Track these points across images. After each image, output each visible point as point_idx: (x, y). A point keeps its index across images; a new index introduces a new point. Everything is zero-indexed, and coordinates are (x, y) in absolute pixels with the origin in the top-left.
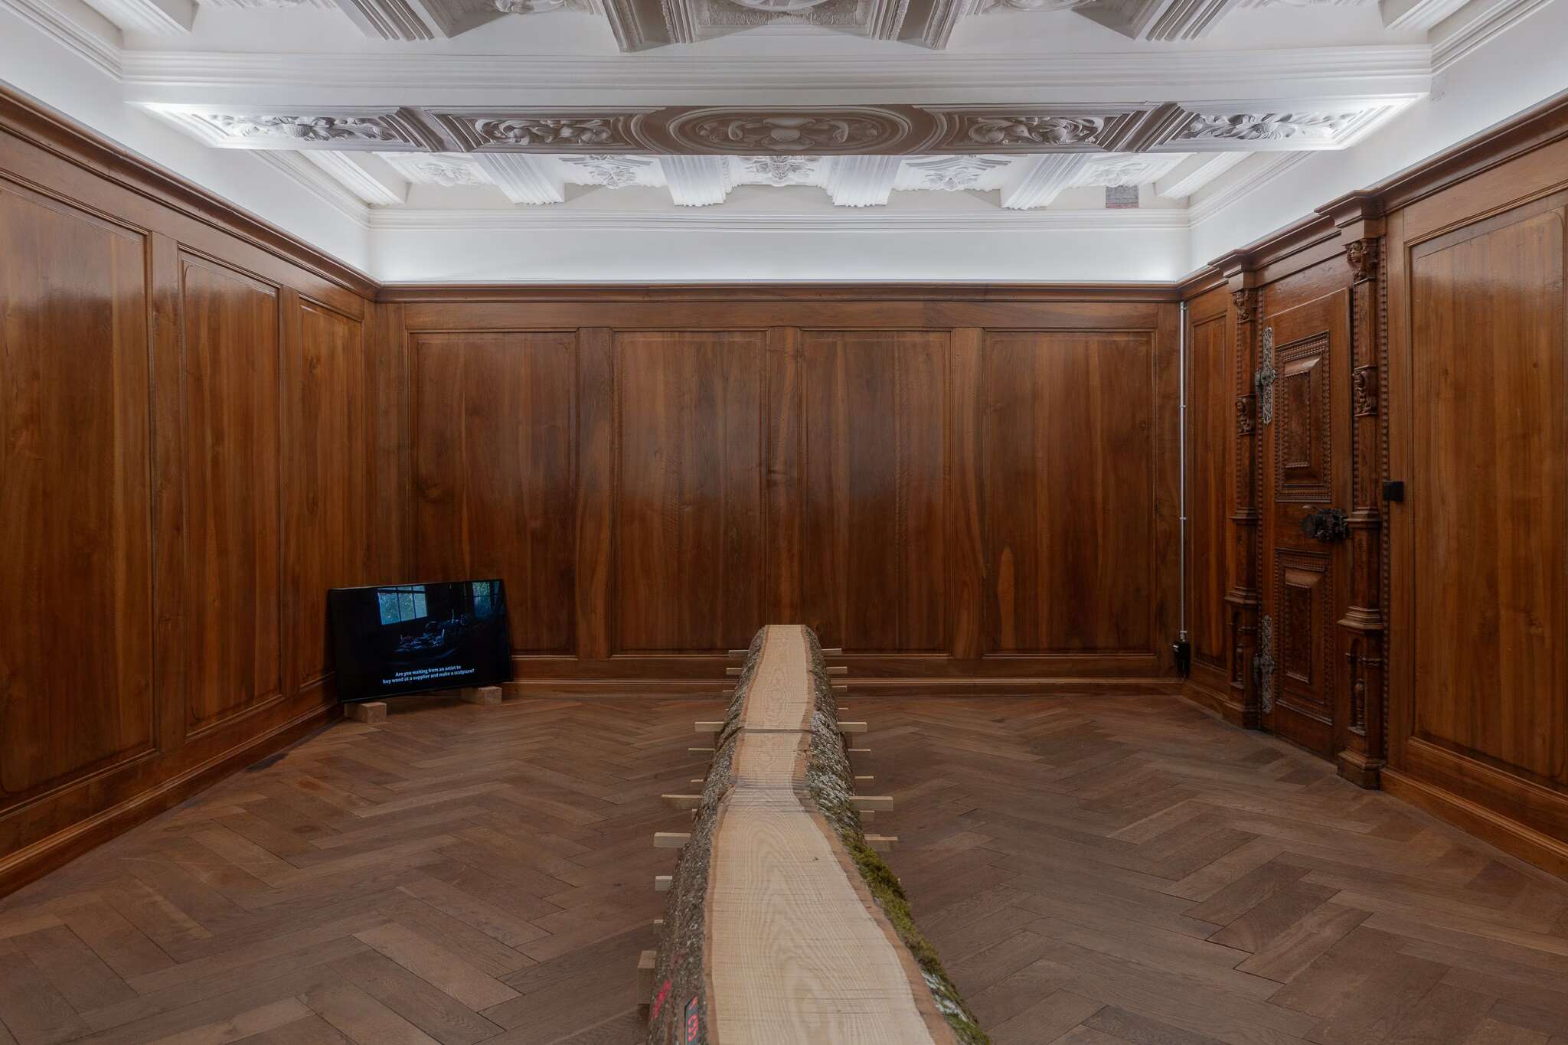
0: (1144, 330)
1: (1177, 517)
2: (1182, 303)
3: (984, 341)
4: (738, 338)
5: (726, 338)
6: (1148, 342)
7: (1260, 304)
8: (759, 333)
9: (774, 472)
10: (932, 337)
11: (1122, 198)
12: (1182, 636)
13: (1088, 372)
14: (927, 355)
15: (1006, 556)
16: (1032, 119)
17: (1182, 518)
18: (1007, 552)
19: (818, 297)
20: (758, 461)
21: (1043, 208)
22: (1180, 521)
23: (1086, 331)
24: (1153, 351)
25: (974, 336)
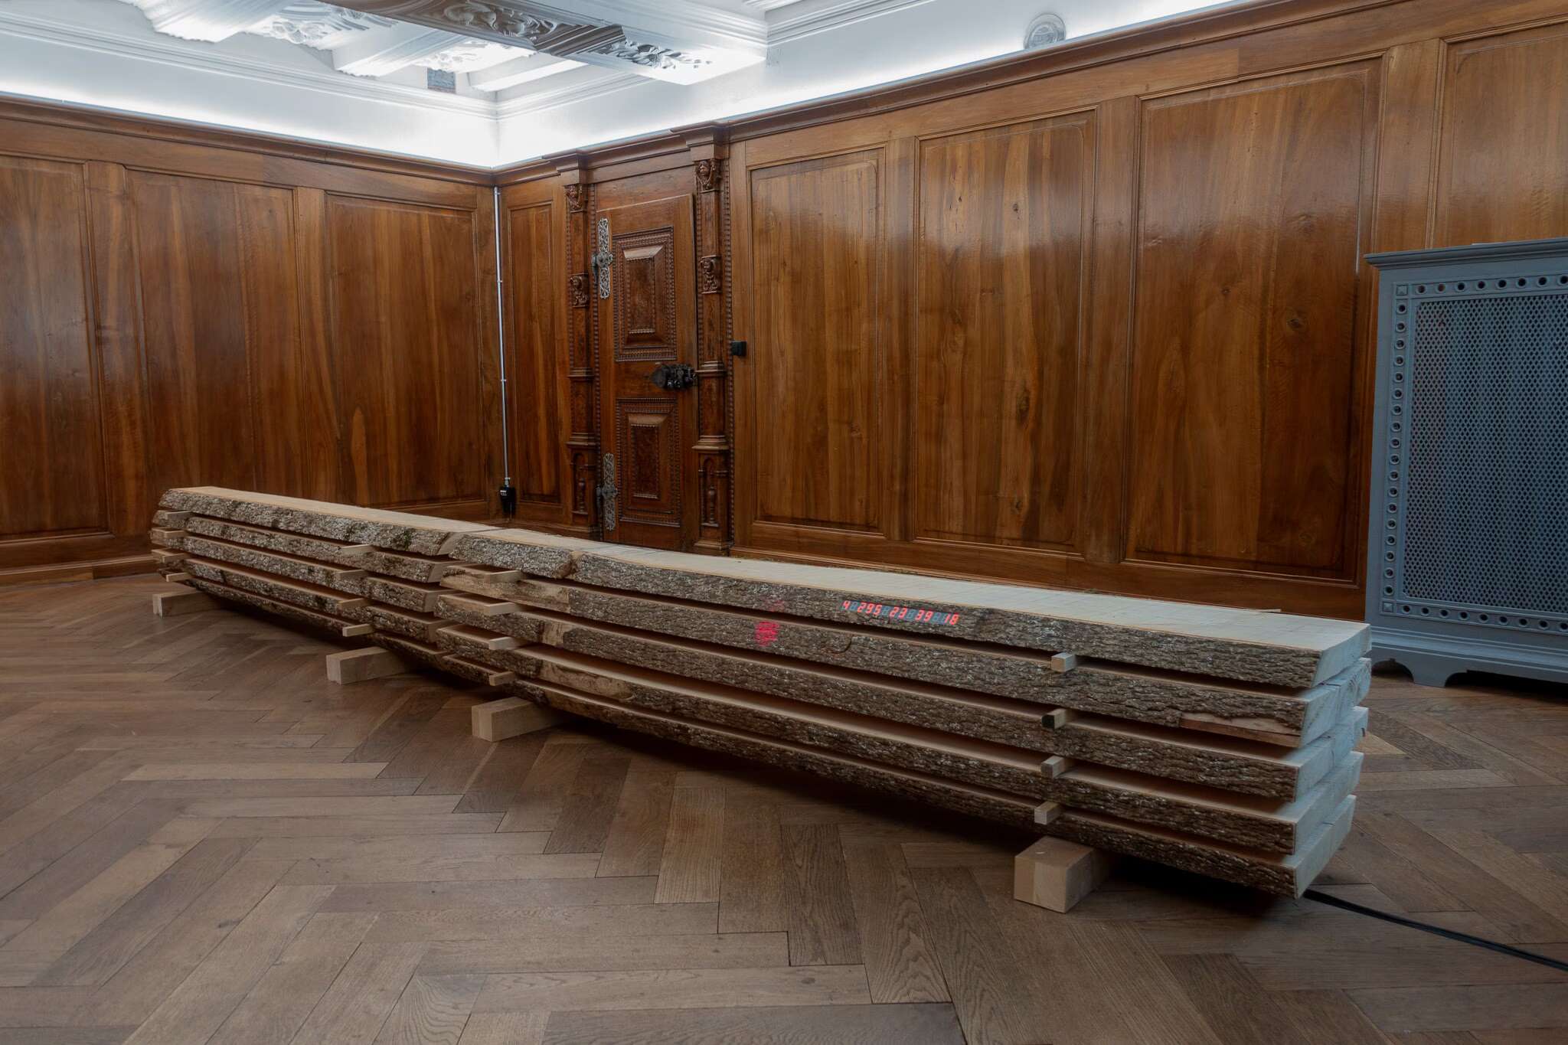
0: (465, 210)
1: (498, 380)
2: (496, 189)
3: (326, 203)
4: (45, 168)
5: (30, 166)
6: (470, 221)
7: (593, 199)
8: (73, 166)
9: (105, 328)
10: (275, 193)
11: (441, 82)
12: (507, 483)
13: (421, 243)
14: (270, 211)
15: (358, 417)
16: (510, 11)
17: (503, 380)
18: (358, 412)
19: (145, 133)
20: (84, 316)
21: (373, 78)
22: (501, 383)
23: (417, 205)
24: (474, 230)
25: (317, 197)
